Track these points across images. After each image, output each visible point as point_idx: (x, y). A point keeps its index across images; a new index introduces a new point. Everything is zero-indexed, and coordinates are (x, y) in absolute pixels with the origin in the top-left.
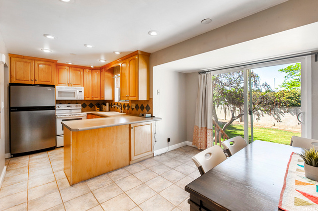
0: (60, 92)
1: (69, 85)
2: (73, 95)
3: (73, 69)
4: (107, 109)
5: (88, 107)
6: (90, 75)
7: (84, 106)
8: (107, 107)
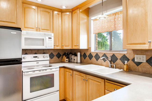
0: (26, 39)
1: (37, 30)
2: (41, 42)
3: (42, 9)
4: (79, 61)
5: (55, 58)
6: (60, 18)
7: (51, 56)
8: (78, 58)
